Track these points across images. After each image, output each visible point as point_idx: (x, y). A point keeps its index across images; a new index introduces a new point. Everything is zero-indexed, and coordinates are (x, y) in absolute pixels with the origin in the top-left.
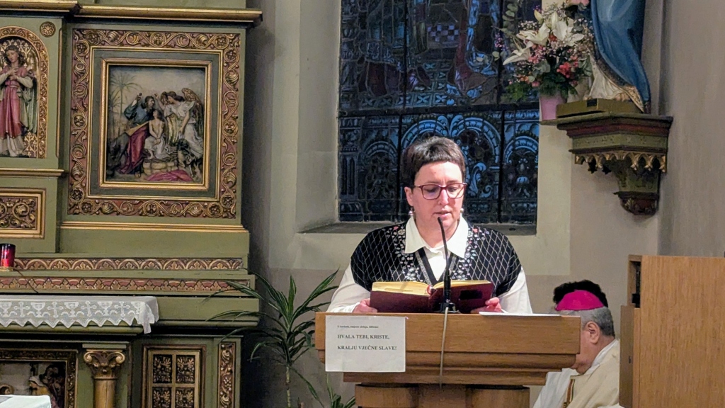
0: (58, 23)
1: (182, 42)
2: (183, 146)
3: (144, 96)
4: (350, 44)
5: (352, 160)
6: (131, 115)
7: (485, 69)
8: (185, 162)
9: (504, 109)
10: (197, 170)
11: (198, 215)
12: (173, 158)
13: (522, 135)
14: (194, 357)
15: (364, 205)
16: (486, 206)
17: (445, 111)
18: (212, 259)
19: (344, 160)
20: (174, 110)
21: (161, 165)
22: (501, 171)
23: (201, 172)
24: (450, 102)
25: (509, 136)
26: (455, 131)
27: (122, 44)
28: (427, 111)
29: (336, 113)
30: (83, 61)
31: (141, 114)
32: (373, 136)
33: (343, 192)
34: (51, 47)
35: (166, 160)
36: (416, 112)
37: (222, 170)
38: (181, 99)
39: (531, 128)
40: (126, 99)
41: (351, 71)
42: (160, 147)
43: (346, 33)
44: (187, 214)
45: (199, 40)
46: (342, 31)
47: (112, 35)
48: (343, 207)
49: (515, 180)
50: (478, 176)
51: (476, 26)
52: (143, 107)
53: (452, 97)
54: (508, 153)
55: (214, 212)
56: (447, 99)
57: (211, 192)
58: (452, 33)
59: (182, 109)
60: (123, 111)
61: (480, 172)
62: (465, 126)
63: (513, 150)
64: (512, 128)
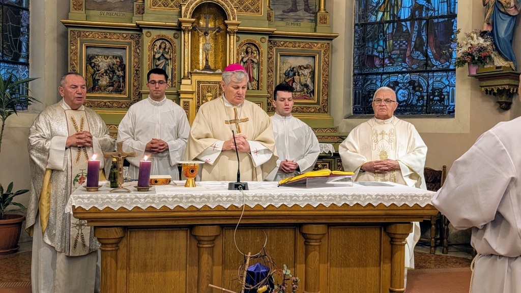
0: (267, 37)
1: (307, 46)
2: (306, 86)
3: (292, 67)
4: (358, 48)
5: (359, 92)
6: (287, 75)
7: (419, 57)
8: (307, 92)
9: (428, 72)
10: (312, 95)
11: (313, 112)
12: (303, 90)
13: (436, 81)
14: (326, 165)
15: (364, 108)
16: (420, 108)
17: (402, 73)
18: (326, 129)
19: (355, 92)
20: (303, 72)
21: (299, 93)
22: (427, 96)
23: (314, 95)
24: (404, 70)
25: (430, 82)
26: (406, 81)
27: (285, 47)
28: (393, 73)
29: (352, 75)
30: (271, 53)
31: (291, 74)
32: (369, 82)
33: (355, 104)
34: (264, 47)
35: (300, 92)
36: (389, 73)
37: (322, 95)
38: (305, 68)
39: (441, 79)
40: (286, 68)
41: (359, 58)
42: (298, 86)
43: (356, 44)
44: (310, 112)
45: (314, 46)
46: (354, 43)
47: (282, 43)
48: (354, 110)
49: (433, 98)
50: (417, 97)
51: (415, 42)
52: (292, 71)
53: (405, 68)
54: (430, 88)
55: (319, 111)
56: (402, 69)
57: (318, 103)
58: (404, 44)
59: (306, 72)
60: (284, 72)
61: (417, 95)
62: (411, 79)
63: (433, 87)
64: (432, 79)
